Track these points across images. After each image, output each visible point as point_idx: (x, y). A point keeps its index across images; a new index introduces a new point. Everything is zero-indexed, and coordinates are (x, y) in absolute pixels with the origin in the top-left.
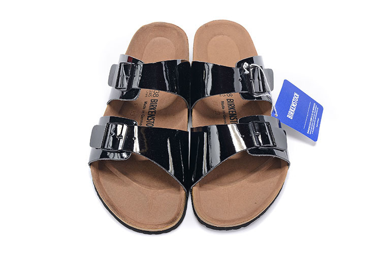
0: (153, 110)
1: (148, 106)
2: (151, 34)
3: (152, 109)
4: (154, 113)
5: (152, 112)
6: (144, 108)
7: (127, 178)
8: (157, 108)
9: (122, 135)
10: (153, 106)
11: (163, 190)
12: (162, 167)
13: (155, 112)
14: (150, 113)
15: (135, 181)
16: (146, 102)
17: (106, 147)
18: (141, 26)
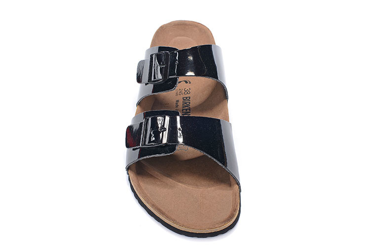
0: (187, 108)
1: (180, 104)
2: (171, 33)
3: (186, 106)
4: (188, 111)
5: (186, 110)
6: (177, 107)
7: (170, 180)
8: (191, 105)
9: (165, 127)
10: (186, 103)
11: (213, 188)
12: (212, 158)
13: (190, 109)
14: (184, 111)
15: (179, 182)
16: (178, 101)
17: (147, 143)
18: (160, 26)
